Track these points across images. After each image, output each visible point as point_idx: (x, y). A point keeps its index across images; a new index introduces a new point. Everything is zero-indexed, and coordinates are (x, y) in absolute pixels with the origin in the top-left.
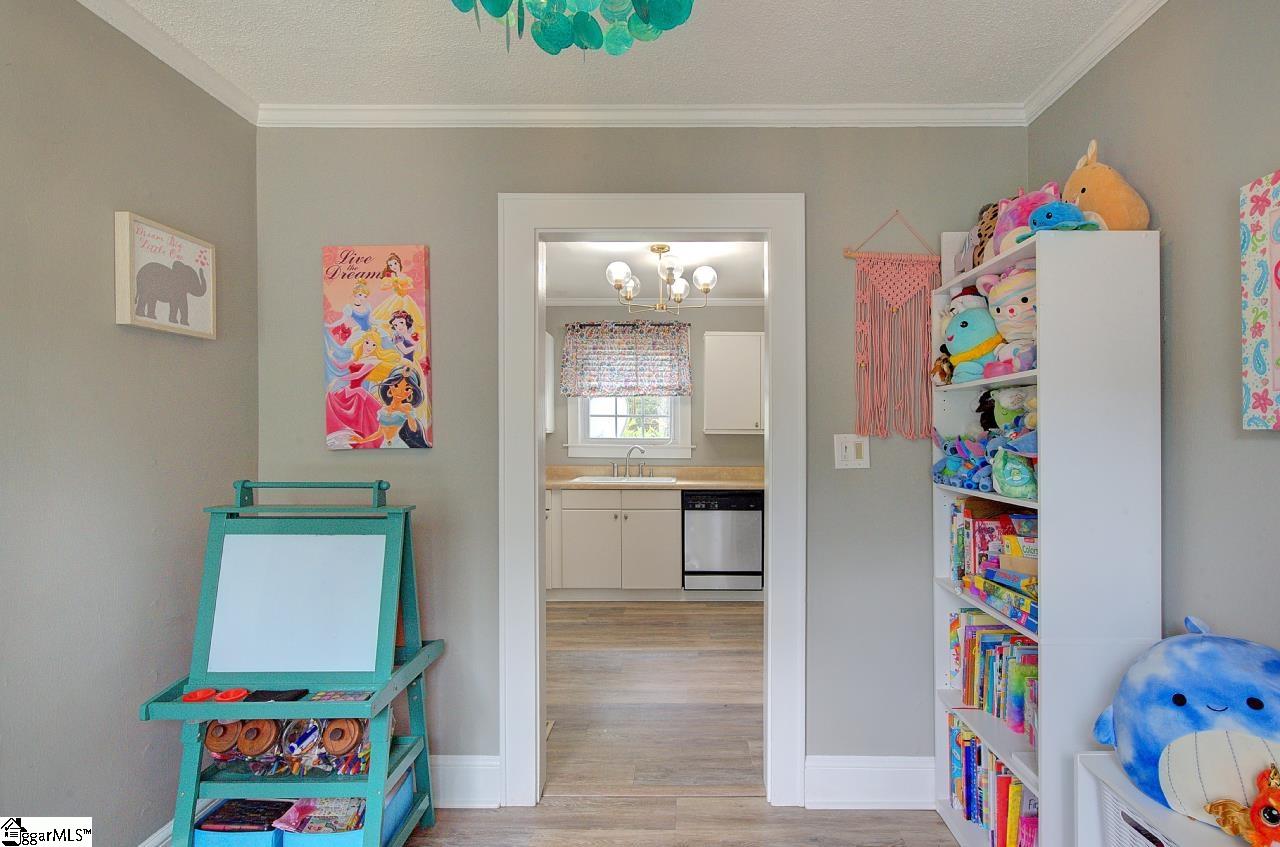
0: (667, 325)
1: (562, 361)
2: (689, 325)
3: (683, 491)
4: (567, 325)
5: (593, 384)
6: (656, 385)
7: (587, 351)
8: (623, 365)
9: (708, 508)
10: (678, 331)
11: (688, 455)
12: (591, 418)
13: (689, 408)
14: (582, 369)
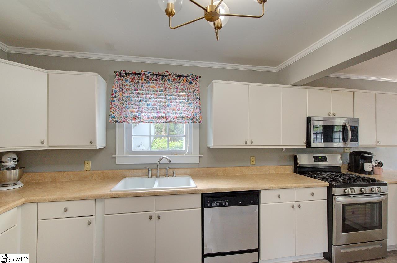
0: (186, 77)
1: (112, 97)
2: (200, 77)
3: (202, 194)
4: (115, 72)
5: (135, 114)
6: (178, 115)
7: (130, 92)
8: (156, 101)
9: (221, 205)
10: (193, 80)
11: (197, 161)
12: (133, 137)
13: (198, 131)
14: (127, 103)
